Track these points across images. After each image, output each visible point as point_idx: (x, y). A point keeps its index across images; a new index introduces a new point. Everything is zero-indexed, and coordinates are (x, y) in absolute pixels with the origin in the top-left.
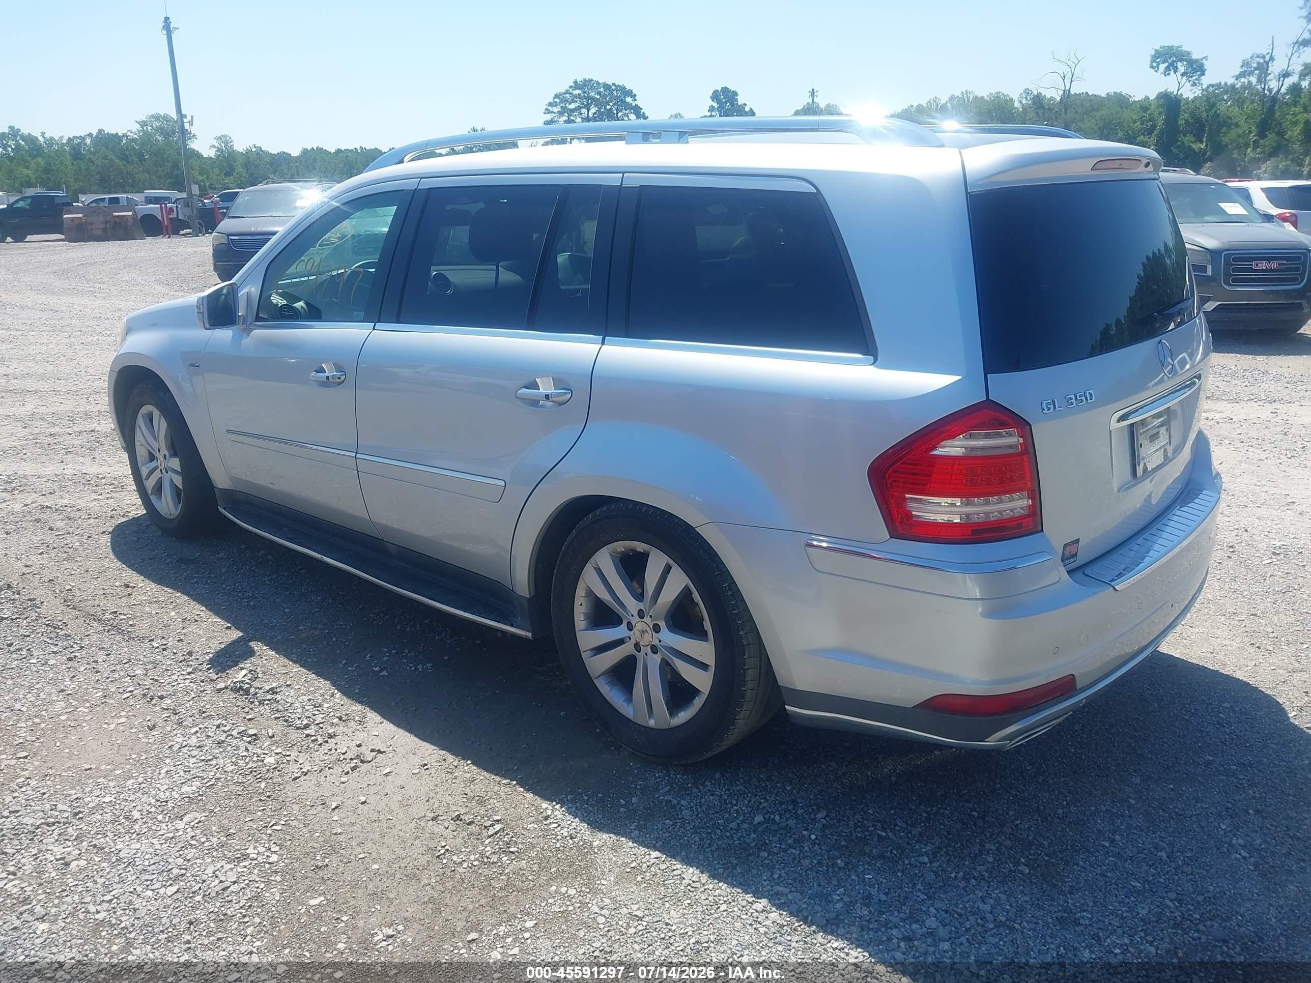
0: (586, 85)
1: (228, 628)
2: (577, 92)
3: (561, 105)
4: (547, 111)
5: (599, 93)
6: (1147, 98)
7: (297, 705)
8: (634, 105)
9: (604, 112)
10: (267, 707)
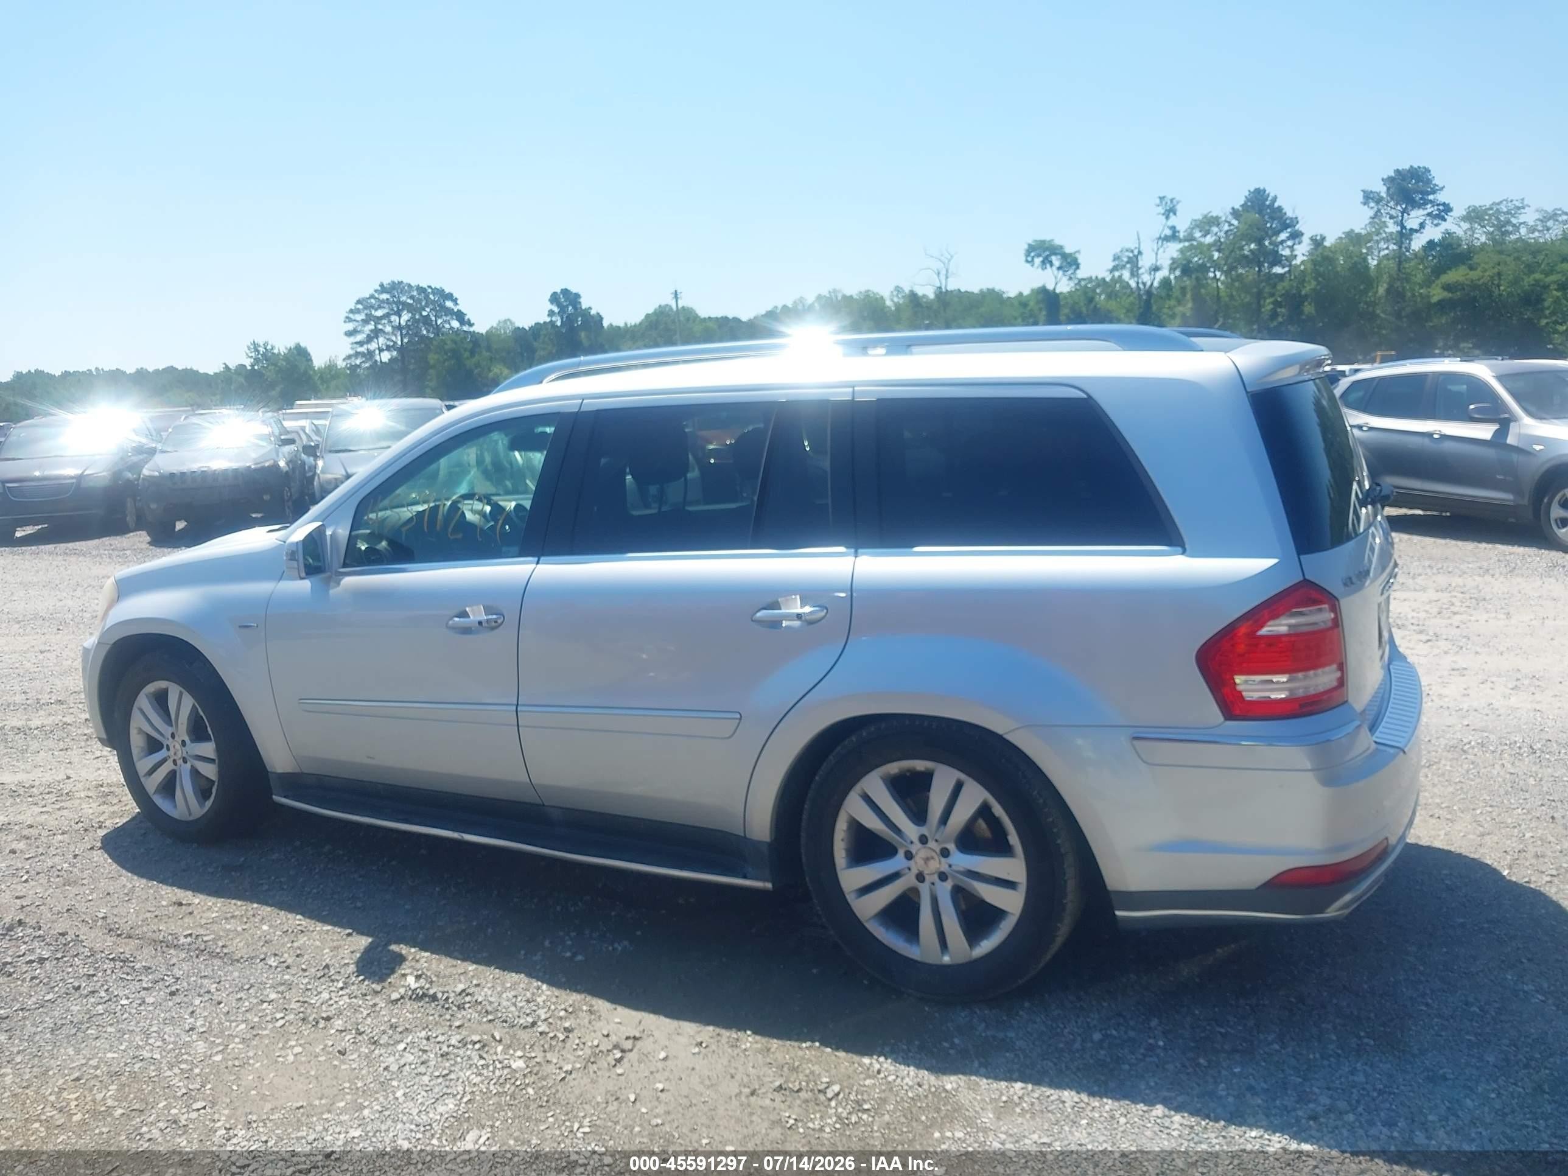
0: (395, 288)
1: (349, 935)
2: (385, 296)
3: (366, 312)
4: (348, 320)
5: (412, 297)
6: (1021, 294)
7: (505, 1003)
8: (456, 310)
9: (419, 319)
10: (470, 1010)
